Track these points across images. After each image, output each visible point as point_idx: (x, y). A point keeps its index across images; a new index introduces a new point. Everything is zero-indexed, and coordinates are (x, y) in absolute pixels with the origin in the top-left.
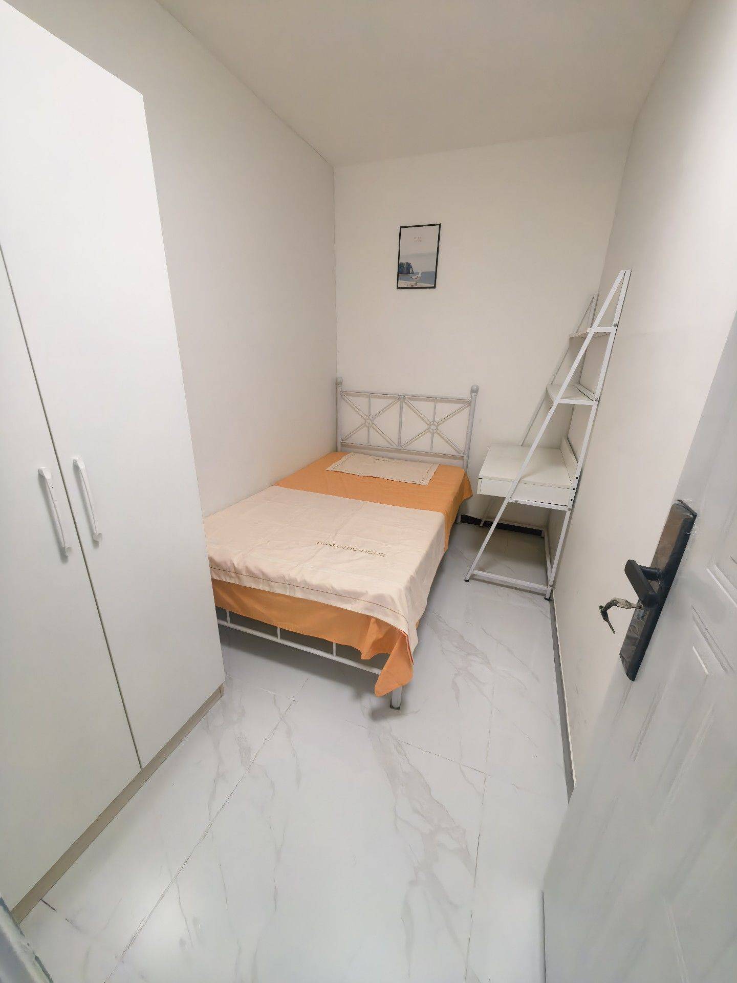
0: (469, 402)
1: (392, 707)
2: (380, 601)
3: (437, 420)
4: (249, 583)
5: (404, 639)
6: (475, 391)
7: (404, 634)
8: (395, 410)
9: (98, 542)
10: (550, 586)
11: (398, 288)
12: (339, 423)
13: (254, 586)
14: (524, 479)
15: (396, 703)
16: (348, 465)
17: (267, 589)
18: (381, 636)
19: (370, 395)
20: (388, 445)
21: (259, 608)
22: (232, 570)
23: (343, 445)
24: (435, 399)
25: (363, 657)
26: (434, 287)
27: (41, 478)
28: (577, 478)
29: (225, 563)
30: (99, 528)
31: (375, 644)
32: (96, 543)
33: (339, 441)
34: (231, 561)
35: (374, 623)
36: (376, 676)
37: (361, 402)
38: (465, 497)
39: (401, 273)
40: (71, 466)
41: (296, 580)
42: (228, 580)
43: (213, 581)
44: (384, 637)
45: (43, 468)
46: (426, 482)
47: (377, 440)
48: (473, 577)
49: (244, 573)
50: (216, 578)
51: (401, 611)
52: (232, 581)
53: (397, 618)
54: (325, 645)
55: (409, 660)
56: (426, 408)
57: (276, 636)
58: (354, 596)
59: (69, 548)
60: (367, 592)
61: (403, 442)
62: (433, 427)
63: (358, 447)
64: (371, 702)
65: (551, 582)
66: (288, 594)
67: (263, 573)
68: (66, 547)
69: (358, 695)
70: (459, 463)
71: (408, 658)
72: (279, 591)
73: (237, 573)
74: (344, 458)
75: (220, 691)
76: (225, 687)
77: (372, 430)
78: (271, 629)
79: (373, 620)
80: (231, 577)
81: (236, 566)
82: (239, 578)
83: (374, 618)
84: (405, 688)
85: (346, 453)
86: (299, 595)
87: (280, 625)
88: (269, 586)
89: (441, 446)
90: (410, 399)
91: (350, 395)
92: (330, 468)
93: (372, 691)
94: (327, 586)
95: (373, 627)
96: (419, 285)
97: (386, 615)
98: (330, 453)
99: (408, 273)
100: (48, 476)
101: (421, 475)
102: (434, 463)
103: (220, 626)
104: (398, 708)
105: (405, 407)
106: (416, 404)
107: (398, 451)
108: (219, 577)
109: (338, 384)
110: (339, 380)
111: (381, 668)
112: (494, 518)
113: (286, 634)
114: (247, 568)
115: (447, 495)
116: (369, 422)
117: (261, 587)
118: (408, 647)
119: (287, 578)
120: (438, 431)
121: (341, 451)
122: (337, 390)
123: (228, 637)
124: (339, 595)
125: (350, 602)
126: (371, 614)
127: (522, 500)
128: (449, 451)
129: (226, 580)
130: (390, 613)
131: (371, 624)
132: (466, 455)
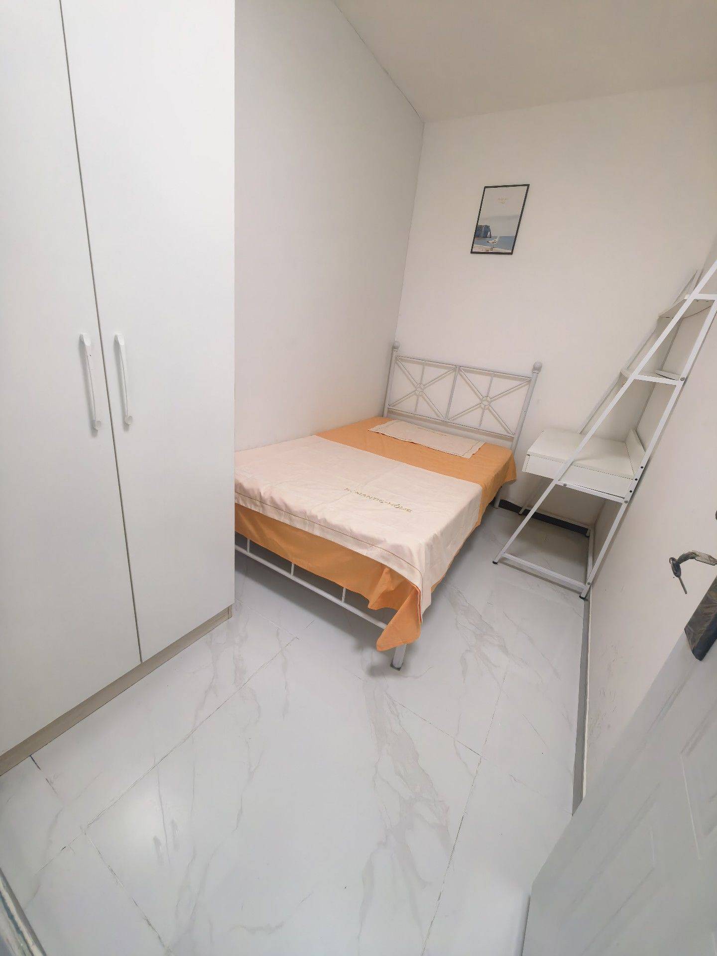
0: (530, 379)
1: (392, 666)
2: (397, 552)
3: (492, 394)
4: (272, 514)
5: (416, 594)
6: (537, 369)
7: (417, 589)
8: (449, 379)
9: (129, 425)
10: (589, 584)
11: (472, 252)
12: (389, 389)
13: (276, 518)
14: (579, 462)
15: (398, 662)
16: (391, 429)
17: (287, 522)
18: (392, 589)
19: (425, 363)
20: (435, 416)
21: (276, 539)
22: (258, 499)
23: (390, 412)
24: (494, 374)
25: (369, 607)
26: (511, 254)
27: (81, 343)
28: (642, 467)
29: (253, 491)
30: (130, 411)
31: (385, 595)
32: (126, 426)
33: (387, 406)
34: (258, 490)
35: (387, 573)
36: (381, 630)
37: (415, 370)
38: (508, 479)
39: (478, 237)
40: (113, 340)
41: (315, 517)
42: (253, 508)
43: (237, 506)
44: (395, 589)
45: (84, 334)
46: (468, 456)
47: (424, 409)
48: (503, 561)
49: (268, 503)
50: (241, 503)
51: (418, 565)
52: (257, 510)
53: (413, 572)
54: (336, 590)
55: (418, 623)
56: (481, 382)
57: (289, 571)
58: (371, 542)
59: (100, 422)
60: (385, 539)
61: (450, 415)
62: (486, 402)
63: (403, 415)
64: (372, 657)
65: (590, 580)
66: (307, 529)
67: (286, 505)
68: (97, 421)
69: (360, 647)
70: (508, 444)
71: (417, 619)
72: (299, 526)
73: (262, 502)
74: (389, 423)
75: (228, 612)
76: (233, 610)
77: (421, 399)
78: (285, 564)
79: (386, 570)
80: (256, 505)
81: (262, 494)
82: (263, 507)
83: (389, 568)
84: (410, 648)
85: (390, 419)
86: (317, 532)
87: (295, 561)
88: (291, 519)
89: (490, 424)
90: (465, 371)
91: (406, 361)
92: (373, 430)
93: (374, 646)
94: (347, 528)
95: (385, 577)
96: (495, 250)
97: (401, 566)
98: (376, 417)
99: (486, 237)
100: (87, 343)
101: (465, 449)
102: (479, 440)
103: (236, 552)
104: (399, 669)
105: (459, 377)
106: (470, 376)
107: (444, 423)
108: (245, 503)
109: (394, 348)
110: (397, 344)
111: (387, 623)
113: (300, 572)
114: (272, 498)
115: (489, 471)
116: (420, 390)
117: (282, 520)
118: (418, 603)
119: (308, 513)
120: (490, 408)
121: (387, 417)
122: (392, 354)
123: (242, 564)
124: (357, 539)
125: (366, 548)
126: (385, 563)
127: (572, 484)
128: (499, 430)
129: (251, 507)
130: (406, 565)
131: (384, 574)
132: (516, 437)
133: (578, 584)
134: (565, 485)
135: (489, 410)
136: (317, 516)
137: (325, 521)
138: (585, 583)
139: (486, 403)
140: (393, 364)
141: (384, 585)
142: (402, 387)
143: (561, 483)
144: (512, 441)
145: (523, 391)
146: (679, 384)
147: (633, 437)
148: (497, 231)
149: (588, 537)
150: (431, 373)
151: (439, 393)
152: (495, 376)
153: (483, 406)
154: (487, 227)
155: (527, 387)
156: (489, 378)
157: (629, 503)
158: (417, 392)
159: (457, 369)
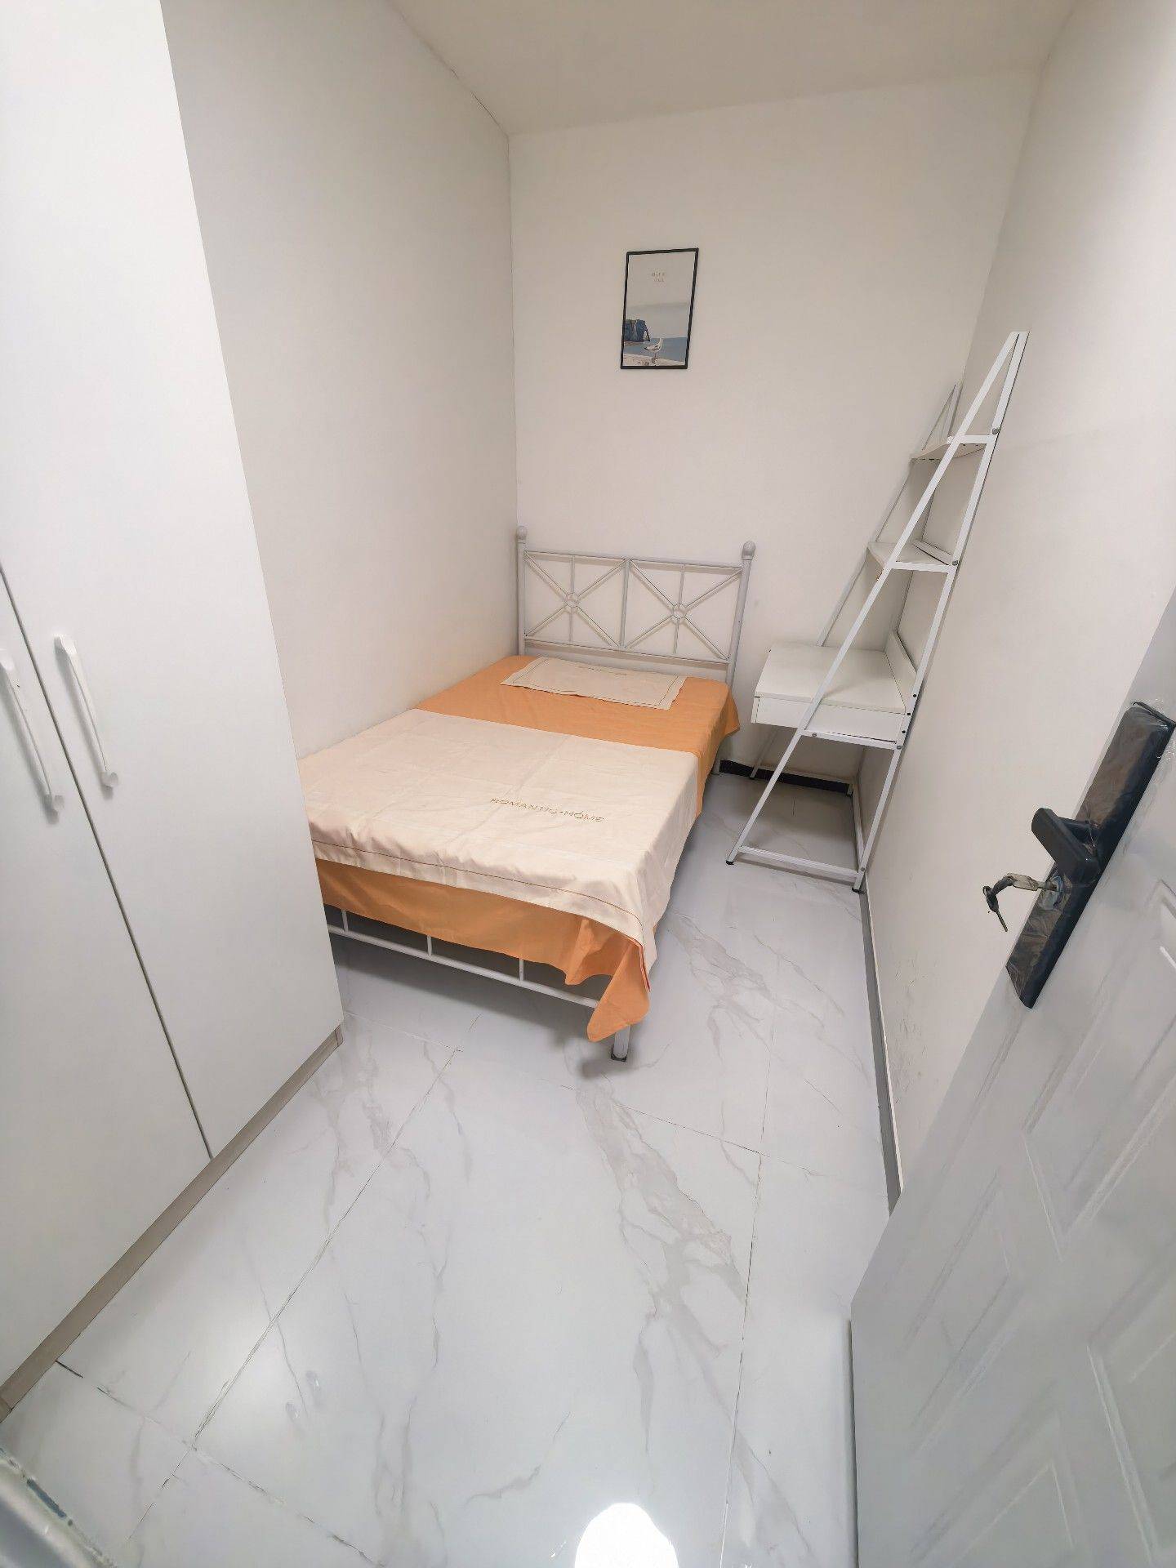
0: (739, 572)
1: (613, 1057)
2: (595, 893)
3: (685, 601)
4: (378, 865)
5: (636, 951)
6: (748, 553)
7: (637, 944)
8: (615, 584)
9: (110, 788)
10: (863, 869)
11: (623, 367)
12: (521, 609)
13: (387, 870)
14: (829, 698)
15: (620, 1052)
16: (536, 676)
17: (408, 874)
18: (597, 948)
19: (574, 558)
20: (604, 645)
21: (393, 904)
22: (350, 844)
23: (528, 644)
24: (685, 567)
25: (567, 982)
26: (685, 367)
28: (915, 696)
29: (338, 833)
30: (110, 765)
31: (589, 960)
32: (107, 790)
33: (522, 637)
34: (347, 830)
35: (586, 927)
37: (559, 571)
38: (728, 731)
42: (344, 861)
43: (318, 860)
44: (603, 947)
46: (666, 705)
47: (583, 635)
48: (740, 857)
49: (369, 848)
50: (321, 856)
51: (630, 907)
52: (350, 863)
53: (625, 919)
54: (507, 964)
55: (644, 984)
56: (667, 581)
57: (425, 949)
58: (554, 885)
59: (59, 798)
60: (575, 879)
61: (629, 637)
63: (552, 648)
64: (580, 1050)
65: (863, 864)
66: (444, 882)
67: (403, 851)
68: (53, 797)
69: (560, 1041)
70: (719, 674)
71: (641, 981)
72: (429, 878)
73: (358, 848)
74: (530, 666)
75: (336, 1038)
76: (344, 1031)
77: (575, 617)
79: (585, 923)
80: (347, 855)
81: (356, 836)
83: (587, 919)
84: (634, 1028)
85: (535, 657)
86: (462, 883)
87: (430, 933)
88: (413, 869)
89: (691, 647)
90: (641, 566)
91: (542, 558)
92: (507, 682)
93: (583, 1035)
94: (510, 868)
95: (585, 933)
97: (605, 913)
98: (505, 658)
100: (8, 669)
101: (659, 694)
102: (677, 675)
103: (332, 936)
104: (624, 1059)
105: (631, 576)
106: (649, 574)
107: (619, 654)
109: (518, 538)
110: (522, 531)
111: (598, 998)
113: (442, 947)
114: (373, 840)
115: (701, 726)
116: (572, 604)
117: (399, 872)
118: (641, 964)
119: (441, 856)
120: (686, 621)
121: (525, 654)
122: (517, 549)
124: (529, 883)
125: (546, 894)
126: (581, 913)
127: (825, 732)
128: (702, 653)
129: (339, 859)
131: (582, 930)
132: (731, 663)
133: (847, 872)
134: (815, 735)
135: (686, 625)
136: (457, 857)
137: (472, 863)
138: (857, 869)
139: (678, 614)
140: (521, 566)
141: (584, 946)
142: (541, 602)
143: (809, 733)
144: (726, 669)
145: (732, 590)
146: (951, 570)
147: (892, 641)
148: (661, 328)
149: (851, 796)
150: (587, 574)
151: (603, 606)
152: (687, 569)
153: (675, 620)
155: (737, 582)
156: (677, 574)
157: (903, 748)
158: (568, 609)
159: (626, 564)
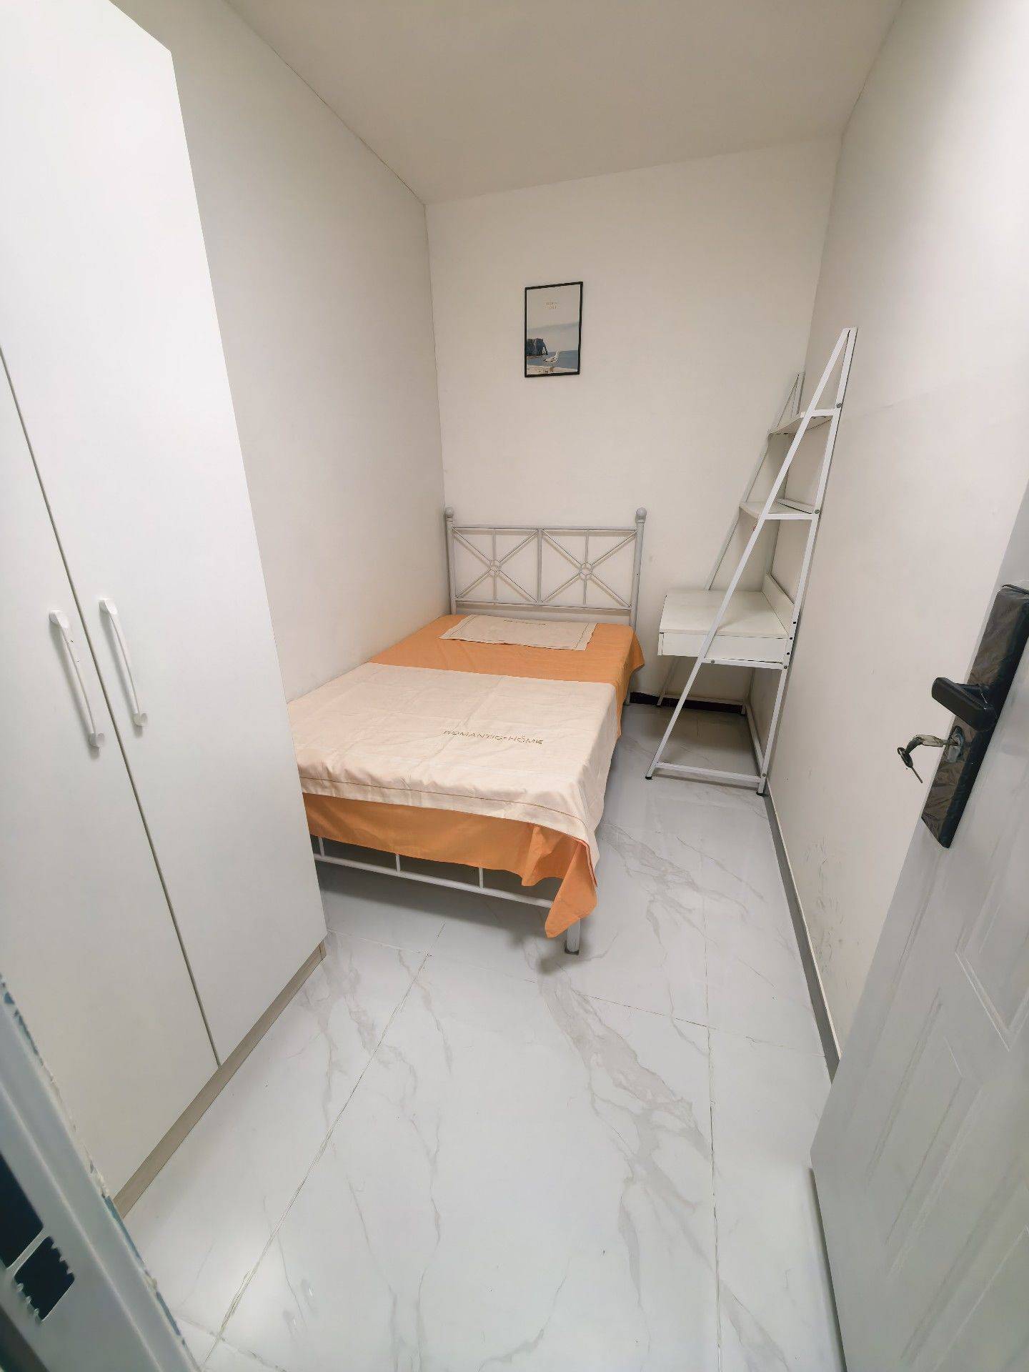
0: (635, 532)
1: (567, 951)
2: (544, 802)
3: (591, 560)
4: (351, 793)
5: (583, 849)
6: (641, 517)
7: (584, 844)
10: (764, 775)
12: (451, 572)
13: (360, 797)
14: (722, 630)
15: (572, 946)
16: (469, 629)
17: (379, 799)
18: (548, 851)
19: (495, 531)
20: (523, 601)
21: (367, 829)
22: (325, 776)
23: (459, 605)
24: (588, 532)
25: (524, 883)
26: (578, 373)
27: (55, 627)
29: (315, 769)
31: (542, 863)
33: (454, 599)
34: (323, 764)
35: (538, 833)
36: (546, 911)
37: (482, 542)
38: (636, 666)
39: (530, 354)
40: (97, 612)
41: (421, 783)
44: (553, 851)
45: (56, 612)
46: (582, 647)
47: (507, 594)
50: (309, 790)
51: (575, 812)
52: (327, 793)
54: (467, 874)
55: (591, 881)
56: (574, 545)
58: (508, 798)
59: (101, 735)
60: (526, 791)
61: (544, 594)
62: (586, 571)
63: (480, 607)
64: (538, 948)
65: (764, 770)
66: (410, 803)
67: (373, 778)
68: (97, 735)
69: (518, 941)
70: (623, 619)
71: (588, 877)
72: (397, 801)
73: (333, 780)
74: (463, 622)
75: (320, 952)
76: (326, 945)
78: (386, 858)
79: (536, 830)
80: (324, 787)
81: (331, 770)
82: (336, 788)
83: (539, 826)
86: (427, 803)
87: (398, 851)
88: (383, 795)
89: (598, 598)
91: (467, 532)
92: (445, 636)
94: (468, 787)
95: (537, 839)
96: (557, 370)
97: (555, 820)
99: (540, 354)
100: (64, 624)
101: (575, 638)
104: (577, 953)
105: (544, 544)
106: (558, 539)
107: (539, 608)
108: (307, 788)
109: (447, 517)
110: (449, 512)
111: (552, 898)
112: (680, 695)
113: (410, 863)
114: (346, 771)
115: (615, 663)
116: (495, 568)
117: (370, 798)
118: (588, 862)
119: (407, 781)
120: (593, 577)
122: (446, 526)
124: (486, 799)
125: (501, 807)
126: (533, 821)
127: (723, 657)
128: (609, 603)
129: (316, 791)
130: (561, 817)
131: (534, 835)
132: (633, 609)
133: (751, 778)
134: (713, 662)
135: (592, 580)
136: (421, 781)
137: (435, 785)
138: (758, 773)
140: (450, 540)
141: (538, 849)
142: (468, 569)
143: (708, 661)
144: (629, 615)
145: (631, 547)
146: (815, 517)
147: (769, 581)
148: (556, 344)
149: (745, 715)
150: (507, 543)
151: (522, 570)
152: (590, 534)
153: (583, 577)
154: (540, 341)
155: (634, 541)
156: (583, 538)
157: (789, 667)
158: (492, 573)
159: (539, 533)
